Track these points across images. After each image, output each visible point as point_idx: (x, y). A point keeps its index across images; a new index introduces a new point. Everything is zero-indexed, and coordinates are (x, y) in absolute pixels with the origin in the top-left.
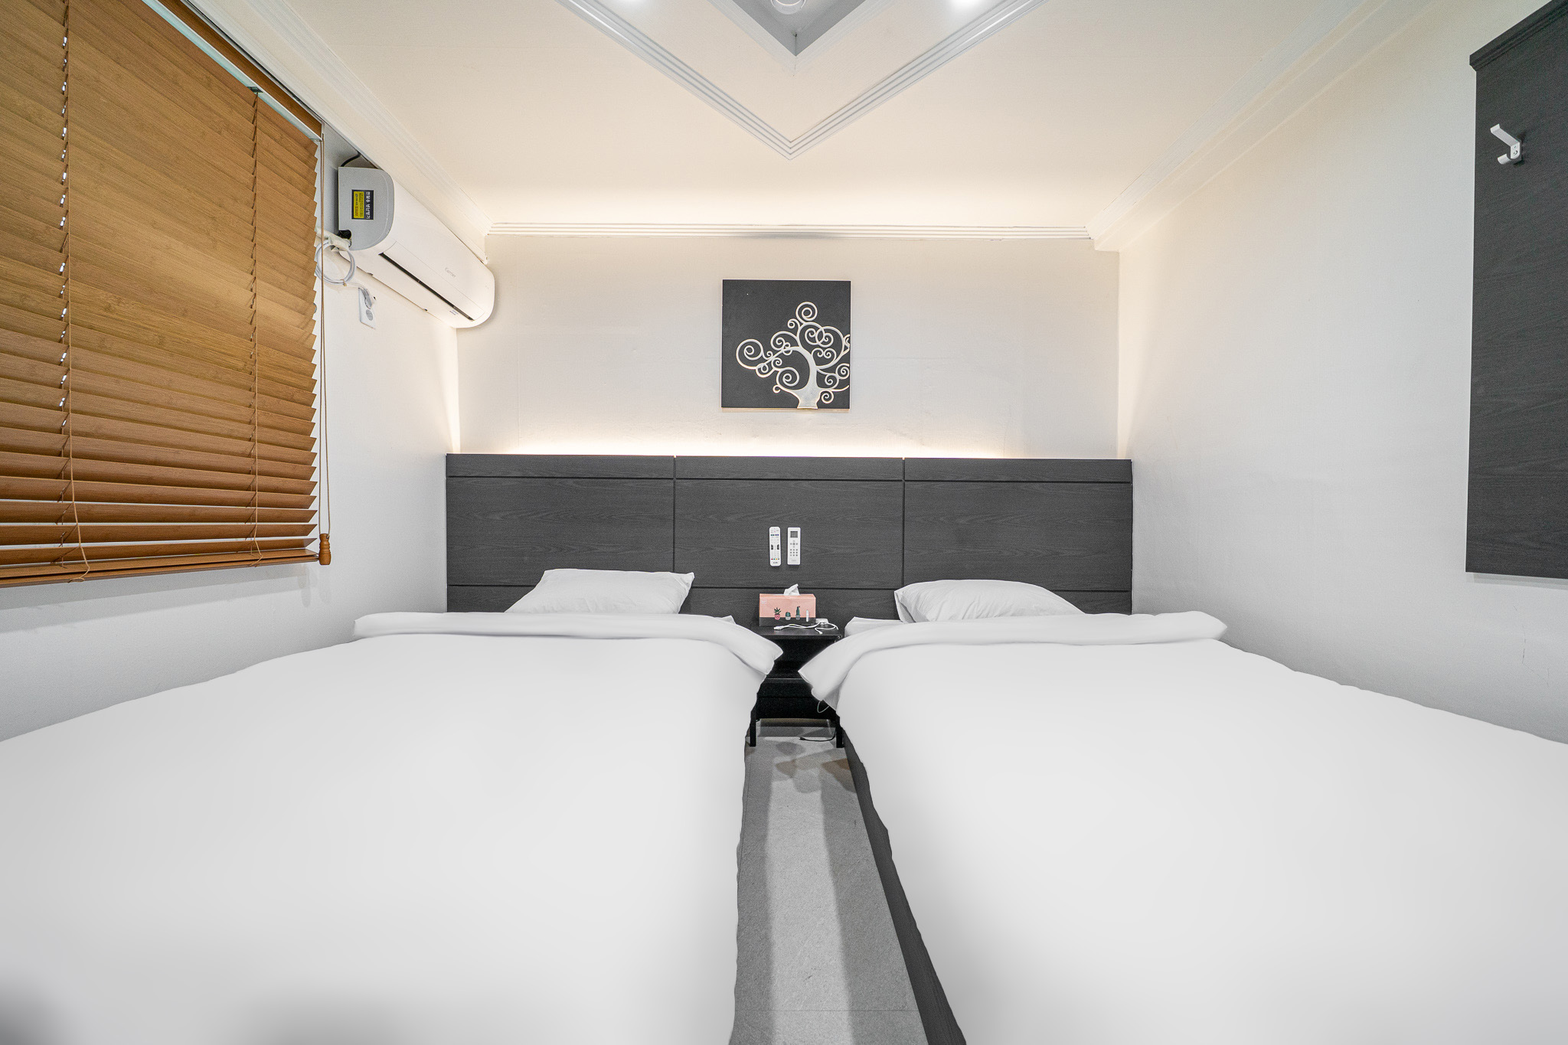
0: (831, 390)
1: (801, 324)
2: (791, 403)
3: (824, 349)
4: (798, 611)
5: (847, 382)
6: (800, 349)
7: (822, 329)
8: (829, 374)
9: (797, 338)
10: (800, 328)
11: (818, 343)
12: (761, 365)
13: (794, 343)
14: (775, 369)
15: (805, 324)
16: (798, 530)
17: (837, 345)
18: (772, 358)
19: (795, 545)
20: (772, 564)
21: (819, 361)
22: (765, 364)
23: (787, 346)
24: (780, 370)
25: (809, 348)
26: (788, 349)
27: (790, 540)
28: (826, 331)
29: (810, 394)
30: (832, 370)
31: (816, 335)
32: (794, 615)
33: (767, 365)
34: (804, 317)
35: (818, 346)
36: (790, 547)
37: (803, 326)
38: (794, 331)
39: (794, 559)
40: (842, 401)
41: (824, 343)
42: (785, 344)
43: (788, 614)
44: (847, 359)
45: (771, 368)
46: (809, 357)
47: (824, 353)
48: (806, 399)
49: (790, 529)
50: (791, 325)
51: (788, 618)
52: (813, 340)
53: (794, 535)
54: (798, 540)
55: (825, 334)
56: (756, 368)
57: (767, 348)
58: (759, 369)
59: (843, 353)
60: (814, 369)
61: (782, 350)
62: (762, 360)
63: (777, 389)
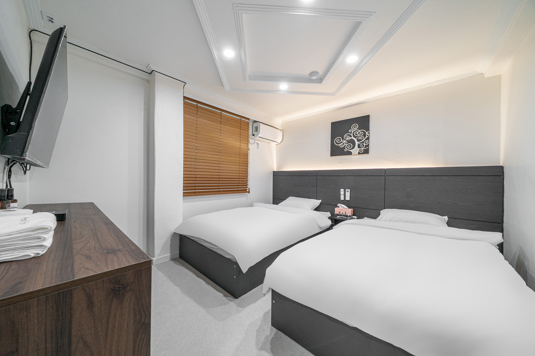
0: (362, 149)
1: (353, 130)
2: (350, 153)
3: (360, 137)
4: (345, 213)
5: (368, 145)
6: (353, 138)
7: (359, 131)
8: (362, 144)
9: (352, 135)
10: (353, 132)
11: (358, 135)
12: (341, 144)
13: (351, 136)
14: (345, 144)
15: (354, 130)
16: (349, 190)
17: (365, 135)
18: (344, 141)
19: (348, 194)
20: (341, 199)
21: (358, 141)
22: (342, 143)
23: (349, 137)
24: (347, 145)
25: (355, 137)
26: (349, 138)
27: (347, 193)
28: (361, 131)
29: (356, 150)
30: (363, 142)
31: (358, 133)
32: (344, 214)
33: (343, 143)
34: (354, 128)
35: (358, 136)
36: (346, 195)
37: (353, 131)
38: (351, 133)
39: (348, 198)
40: (366, 151)
41: (360, 135)
42: (348, 137)
43: (343, 214)
44: (368, 139)
45: (344, 144)
46: (355, 140)
47: (360, 138)
48: (354, 152)
49: (347, 190)
50: (350, 131)
51: (343, 215)
52: (357, 135)
53: (348, 191)
55: (360, 132)
56: (340, 145)
57: (343, 139)
58: (341, 145)
59: (366, 137)
60: (357, 143)
61: (347, 139)
62: (341, 142)
63: (346, 150)
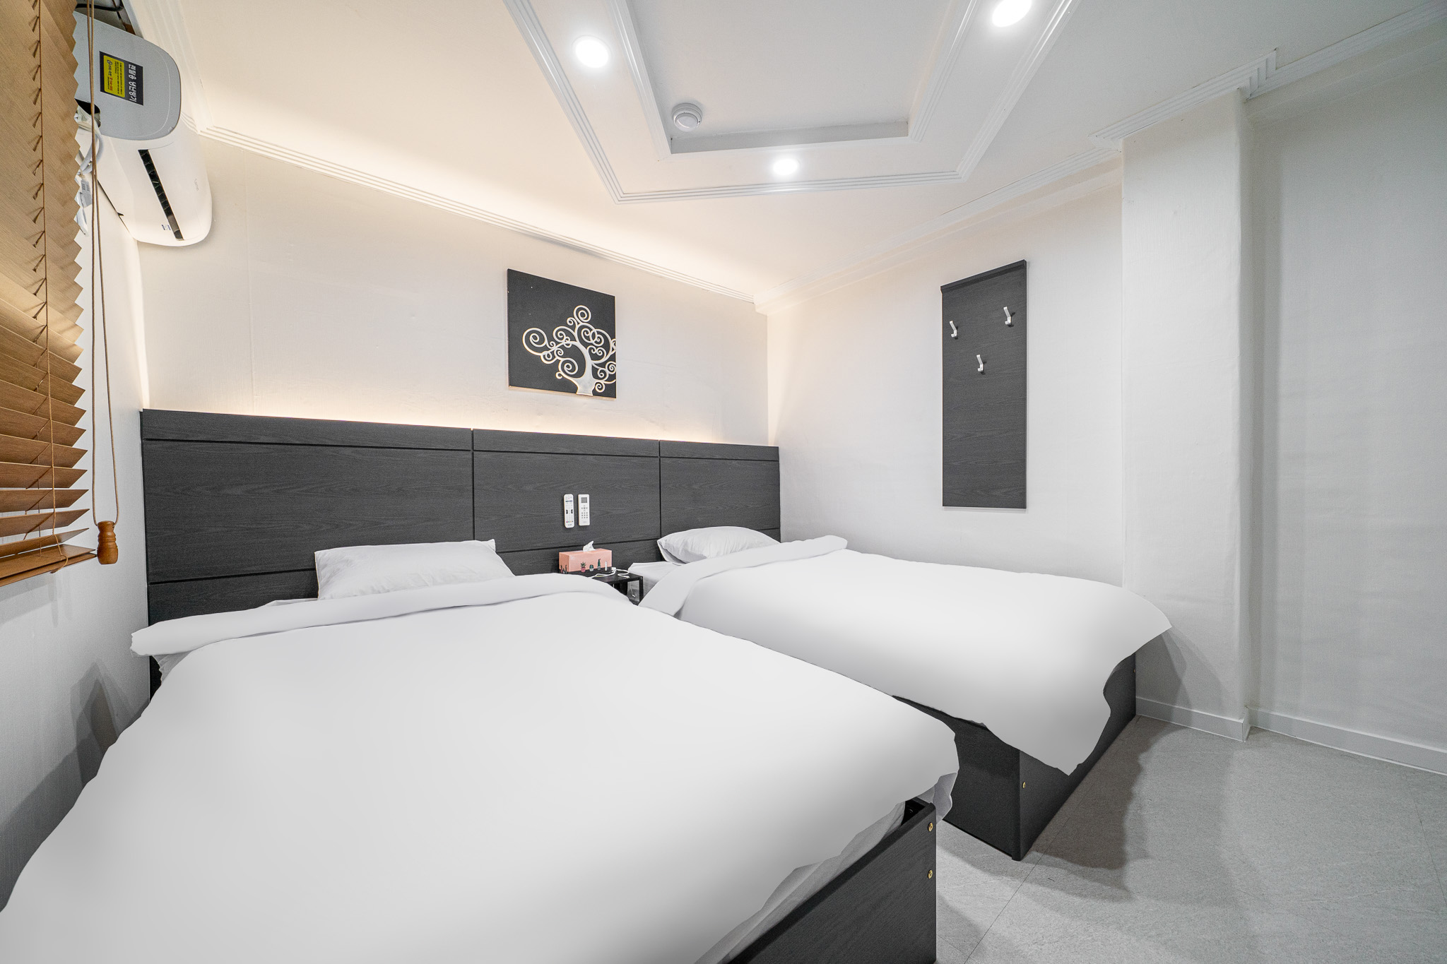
0: (603, 382)
1: (578, 323)
2: (572, 389)
3: (597, 347)
4: (599, 565)
5: (613, 377)
6: (578, 344)
7: (595, 330)
8: (601, 369)
9: (575, 334)
10: (577, 327)
11: (592, 341)
12: (546, 353)
13: (573, 339)
14: (557, 358)
15: (581, 324)
16: (587, 496)
17: (607, 346)
18: (555, 348)
19: (585, 508)
20: (567, 526)
21: (594, 357)
22: (549, 352)
23: (567, 339)
24: (562, 360)
25: (586, 345)
26: (568, 342)
27: (581, 505)
28: (599, 333)
29: (586, 383)
30: (603, 365)
31: (590, 334)
32: (596, 567)
33: (550, 353)
34: (580, 318)
35: (592, 344)
36: (581, 511)
37: (579, 325)
38: (573, 328)
39: (585, 521)
40: (610, 392)
41: (596, 342)
42: (565, 338)
43: (591, 566)
44: (613, 358)
45: (554, 357)
46: (585, 352)
47: (596, 351)
48: (585, 387)
49: (580, 496)
50: (570, 322)
51: (591, 570)
52: (588, 338)
53: (584, 500)
54: (587, 505)
55: (597, 335)
56: (541, 355)
57: (551, 339)
58: (544, 356)
59: (611, 353)
60: (590, 363)
61: (563, 343)
62: (546, 348)
63: (560, 375)
